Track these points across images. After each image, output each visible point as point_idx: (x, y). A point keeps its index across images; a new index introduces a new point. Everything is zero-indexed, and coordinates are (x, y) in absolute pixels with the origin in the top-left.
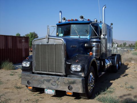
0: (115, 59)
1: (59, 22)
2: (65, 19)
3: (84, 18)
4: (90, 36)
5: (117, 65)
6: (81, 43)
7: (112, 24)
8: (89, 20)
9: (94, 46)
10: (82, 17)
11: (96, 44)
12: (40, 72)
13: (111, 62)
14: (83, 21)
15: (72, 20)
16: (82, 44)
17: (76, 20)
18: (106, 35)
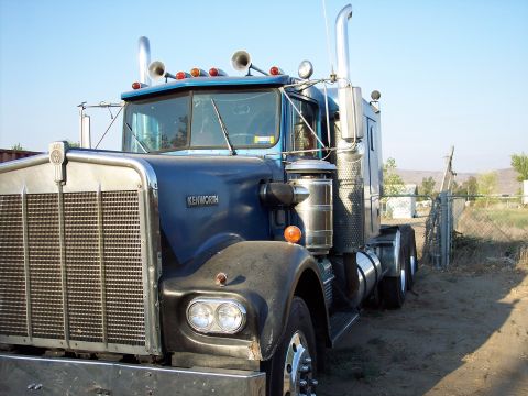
0: (391, 245)
1: (136, 86)
2: (160, 71)
3: (252, 61)
4: (283, 149)
5: (403, 271)
6: (241, 181)
7: (376, 96)
8: (275, 71)
9: (307, 195)
10: (243, 60)
11: (315, 186)
12: (28, 341)
13: (378, 263)
14: (249, 75)
15: (197, 73)
16: (244, 186)
17: (215, 73)
18: (359, 140)
